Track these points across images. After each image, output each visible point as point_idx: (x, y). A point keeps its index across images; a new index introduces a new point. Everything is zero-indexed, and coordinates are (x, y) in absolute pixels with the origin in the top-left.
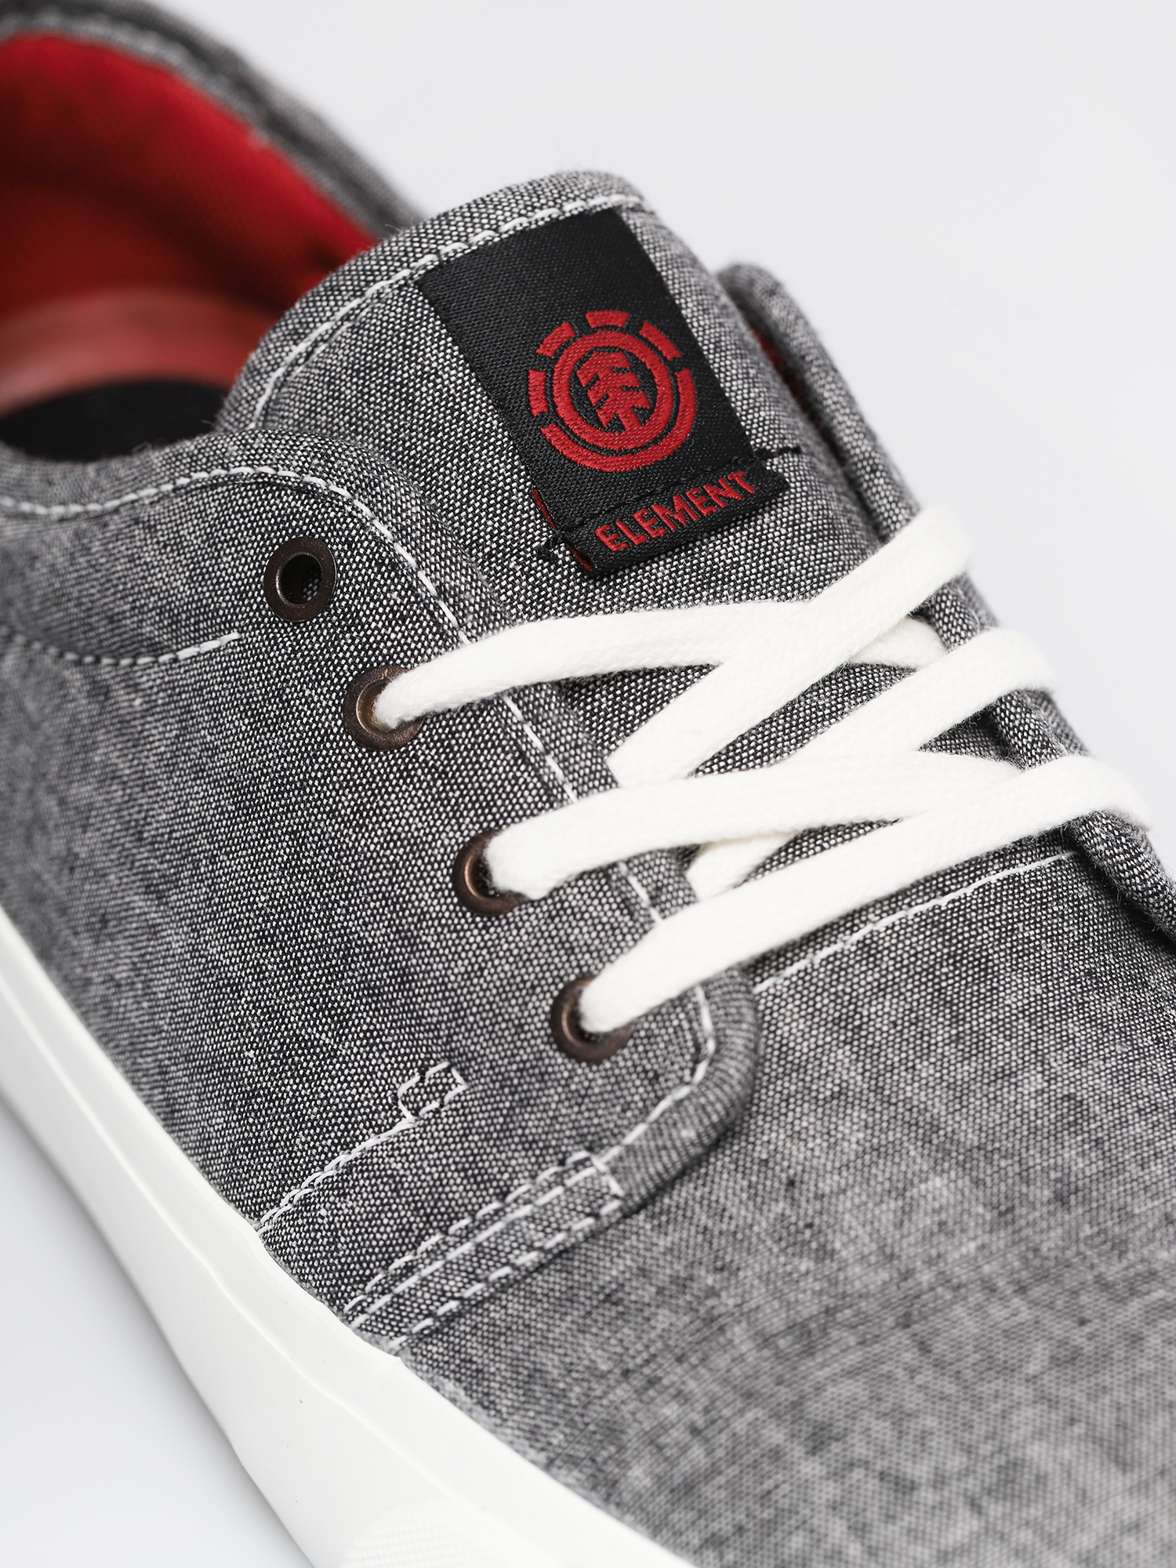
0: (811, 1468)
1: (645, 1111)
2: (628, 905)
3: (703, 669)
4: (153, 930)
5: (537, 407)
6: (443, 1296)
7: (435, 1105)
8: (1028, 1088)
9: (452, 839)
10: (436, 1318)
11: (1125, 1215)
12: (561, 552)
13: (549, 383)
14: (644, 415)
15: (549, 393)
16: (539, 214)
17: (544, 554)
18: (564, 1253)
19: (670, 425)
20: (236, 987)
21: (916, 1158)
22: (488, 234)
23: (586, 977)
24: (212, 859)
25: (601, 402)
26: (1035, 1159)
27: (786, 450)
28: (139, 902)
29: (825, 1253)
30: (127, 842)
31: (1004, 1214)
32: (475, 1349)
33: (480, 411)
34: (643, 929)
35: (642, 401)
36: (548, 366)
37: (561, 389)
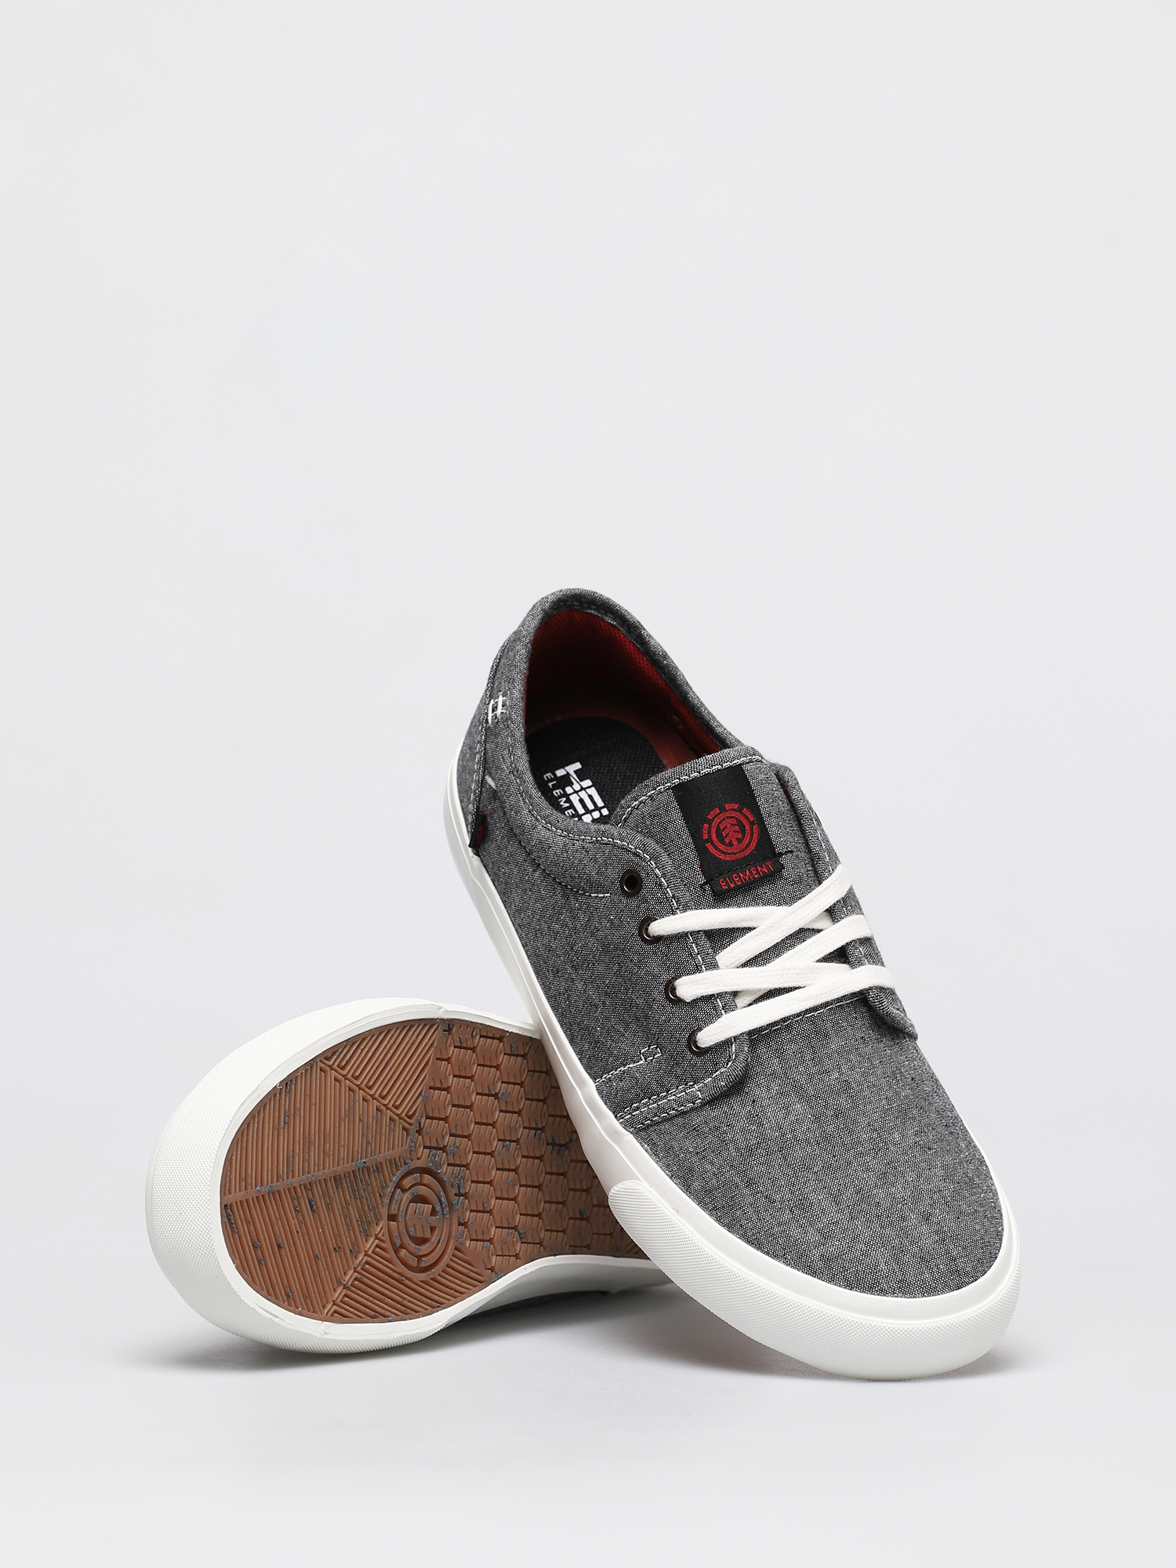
0: (746, 1191)
1: (712, 1074)
2: (715, 1008)
3: (750, 929)
4: (573, 980)
5: (705, 837)
6: (646, 1119)
7: (651, 1058)
8: (833, 1077)
9: (666, 977)
10: (644, 1125)
11: (855, 1122)
12: (707, 887)
13: (710, 828)
14: (739, 841)
15: (709, 832)
16: (714, 768)
17: (702, 886)
18: (683, 1113)
19: (748, 846)
20: (596, 1007)
21: (794, 1097)
22: (696, 774)
23: (700, 1029)
24: (594, 964)
25: (727, 836)
26: (830, 1101)
27: (788, 852)
28: (570, 970)
29: (760, 1124)
30: (568, 949)
31: (817, 1118)
32: (654, 1136)
33: (686, 835)
34: (719, 1016)
35: (740, 836)
36: (710, 822)
37: (714, 830)
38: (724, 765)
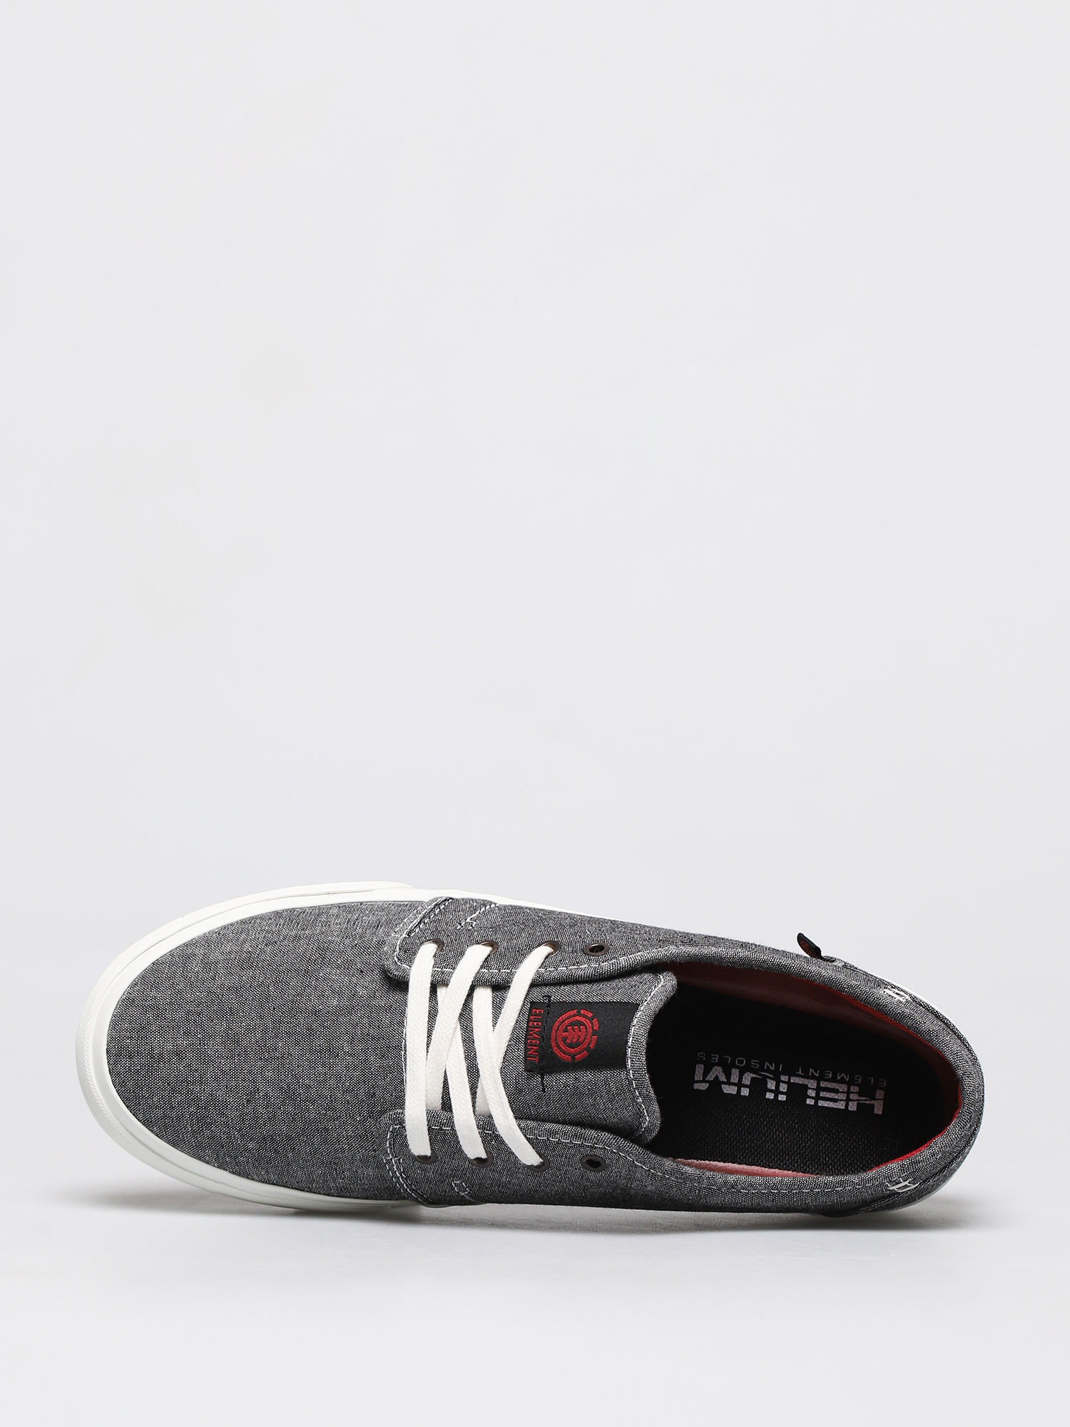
3: (494, 1024)
5: (582, 1012)
11: (297, 1043)
13: (587, 1018)
14: (565, 1040)
15: (584, 1016)
16: (631, 1039)
19: (558, 1046)
21: (345, 1002)
23: (438, 948)
25: (574, 1030)
31: (316, 1013)
35: (568, 1041)
36: (591, 1020)
37: (583, 1019)
38: (630, 1049)
